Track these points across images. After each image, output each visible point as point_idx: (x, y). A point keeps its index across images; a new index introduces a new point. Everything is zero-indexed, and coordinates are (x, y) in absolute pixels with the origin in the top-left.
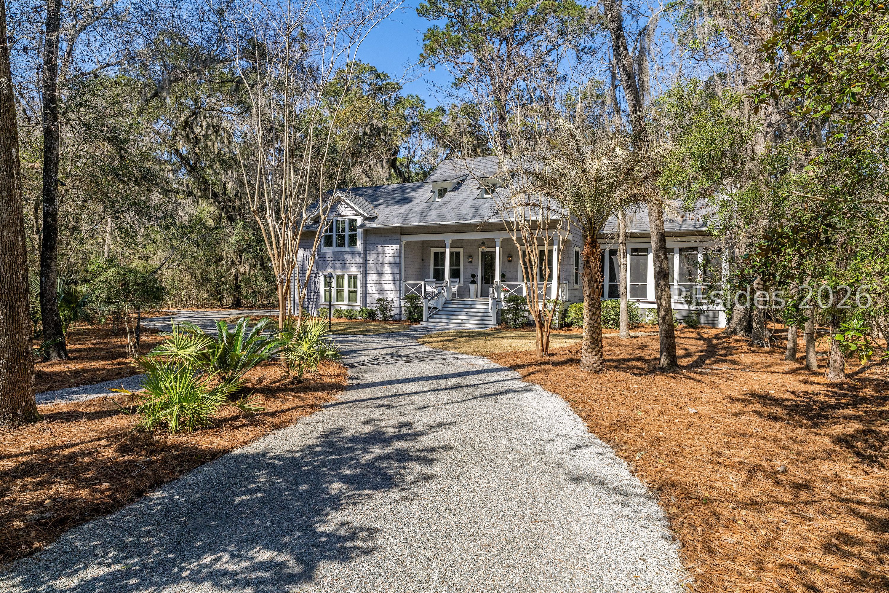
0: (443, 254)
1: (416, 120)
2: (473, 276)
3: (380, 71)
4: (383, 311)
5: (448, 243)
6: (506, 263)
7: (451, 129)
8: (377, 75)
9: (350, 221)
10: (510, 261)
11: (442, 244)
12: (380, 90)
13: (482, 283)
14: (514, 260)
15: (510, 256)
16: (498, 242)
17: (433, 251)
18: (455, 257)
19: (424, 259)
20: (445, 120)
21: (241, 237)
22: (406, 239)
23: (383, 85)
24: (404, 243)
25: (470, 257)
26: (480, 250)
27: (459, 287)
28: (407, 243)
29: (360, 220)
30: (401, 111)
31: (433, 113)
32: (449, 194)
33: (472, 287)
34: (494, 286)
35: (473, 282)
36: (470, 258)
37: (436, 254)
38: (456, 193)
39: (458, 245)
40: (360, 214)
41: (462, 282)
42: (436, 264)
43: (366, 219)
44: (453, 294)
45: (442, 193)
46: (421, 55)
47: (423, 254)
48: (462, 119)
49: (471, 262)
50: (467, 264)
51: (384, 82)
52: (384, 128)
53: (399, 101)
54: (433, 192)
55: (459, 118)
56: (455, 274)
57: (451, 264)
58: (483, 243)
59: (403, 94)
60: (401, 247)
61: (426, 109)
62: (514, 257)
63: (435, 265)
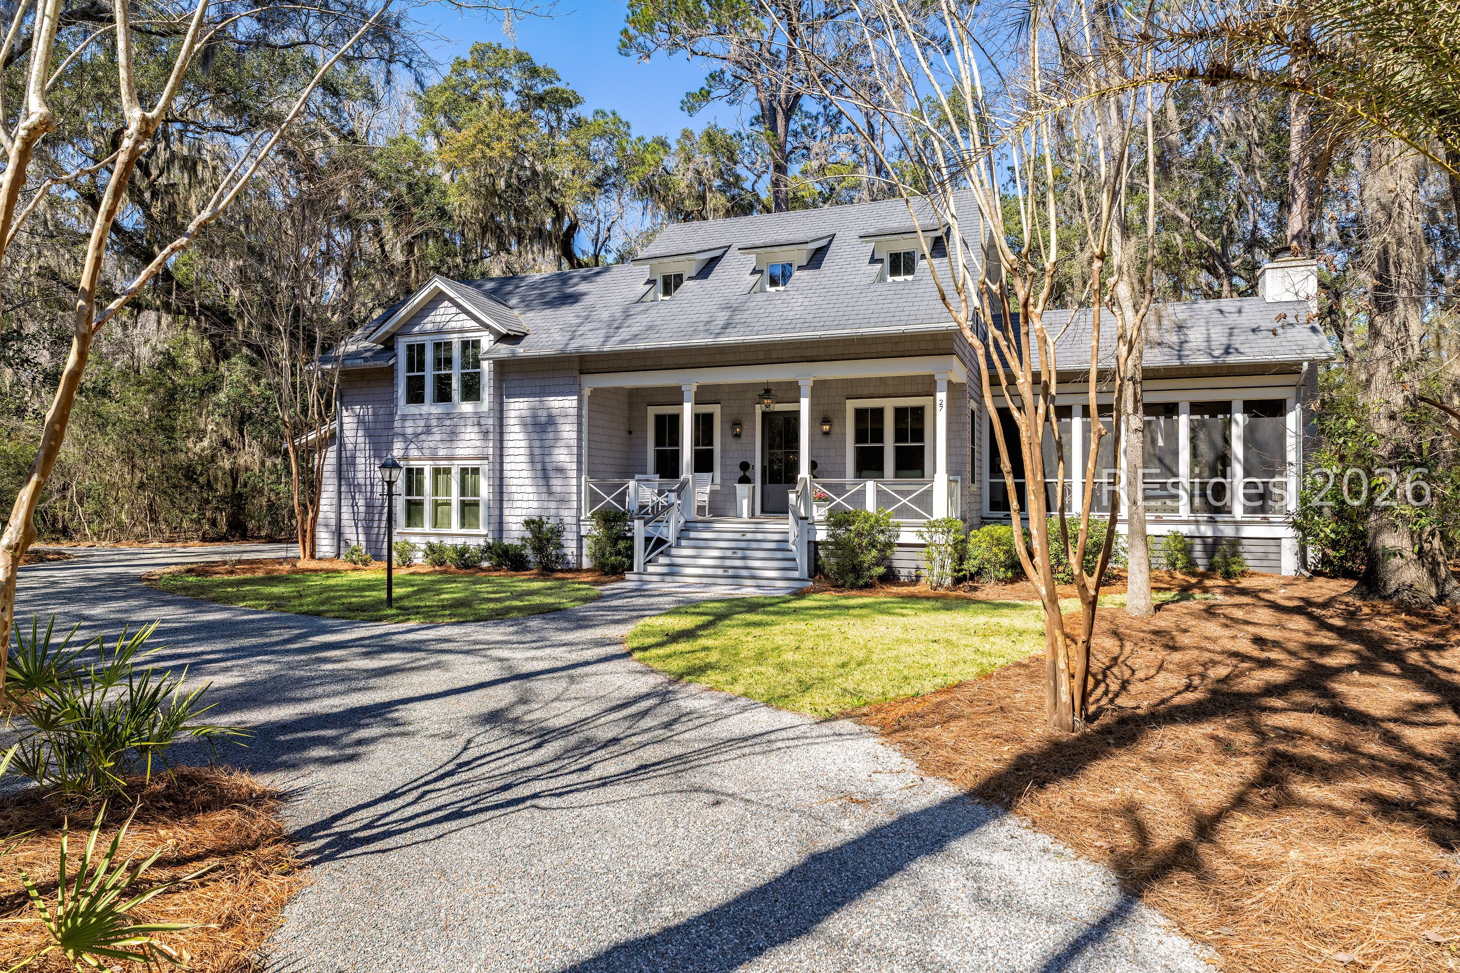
0: (675, 420)
1: (612, 162)
2: (745, 466)
3: (539, 64)
4: (539, 549)
5: (690, 390)
6: (819, 437)
7: (682, 181)
8: (534, 72)
9: (465, 344)
10: (826, 433)
11: (675, 396)
12: (540, 100)
13: (763, 483)
14: (836, 429)
15: (826, 421)
16: (806, 386)
17: (652, 412)
18: (703, 423)
19: (632, 431)
20: (670, 162)
21: (241, 390)
22: (591, 383)
23: (547, 93)
24: (587, 392)
25: (737, 423)
26: (759, 409)
27: (712, 493)
28: (595, 392)
29: (486, 341)
30: (583, 143)
31: (646, 146)
32: (687, 284)
33: (742, 490)
34: (799, 487)
35: (744, 480)
36: (736, 425)
37: (659, 419)
38: (704, 282)
39: (708, 397)
40: (487, 327)
41: (718, 480)
42: (659, 441)
43: (503, 338)
44: (701, 509)
45: (671, 284)
46: (625, 32)
47: (630, 418)
48: (704, 160)
49: (737, 436)
50: (730, 439)
51: (548, 87)
52: (548, 176)
53: (578, 123)
54: (651, 282)
55: (698, 158)
56: (703, 463)
57: (696, 441)
58: (767, 391)
59: (585, 111)
60: (580, 401)
61: (634, 138)
62: (836, 422)
63: (658, 443)
